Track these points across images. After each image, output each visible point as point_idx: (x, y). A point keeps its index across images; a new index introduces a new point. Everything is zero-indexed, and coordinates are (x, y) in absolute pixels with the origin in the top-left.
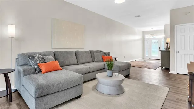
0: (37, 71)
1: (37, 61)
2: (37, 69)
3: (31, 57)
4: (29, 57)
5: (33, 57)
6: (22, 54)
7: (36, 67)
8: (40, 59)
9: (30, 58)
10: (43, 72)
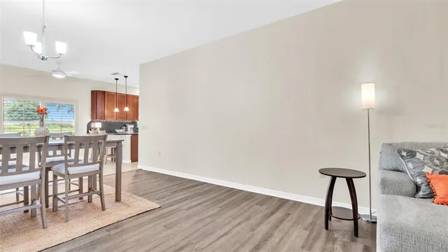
0: (421, 193)
1: (424, 166)
2: (423, 187)
3: (404, 154)
4: (399, 152)
5: (412, 154)
6: (390, 145)
7: (419, 181)
8: (437, 162)
9: (402, 156)
10: (437, 199)
